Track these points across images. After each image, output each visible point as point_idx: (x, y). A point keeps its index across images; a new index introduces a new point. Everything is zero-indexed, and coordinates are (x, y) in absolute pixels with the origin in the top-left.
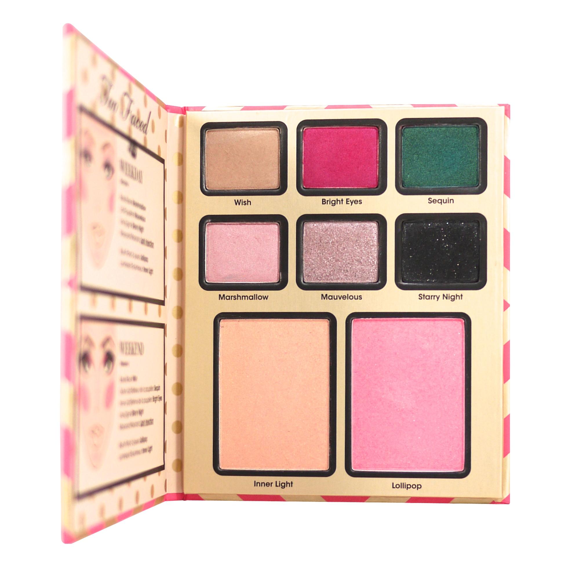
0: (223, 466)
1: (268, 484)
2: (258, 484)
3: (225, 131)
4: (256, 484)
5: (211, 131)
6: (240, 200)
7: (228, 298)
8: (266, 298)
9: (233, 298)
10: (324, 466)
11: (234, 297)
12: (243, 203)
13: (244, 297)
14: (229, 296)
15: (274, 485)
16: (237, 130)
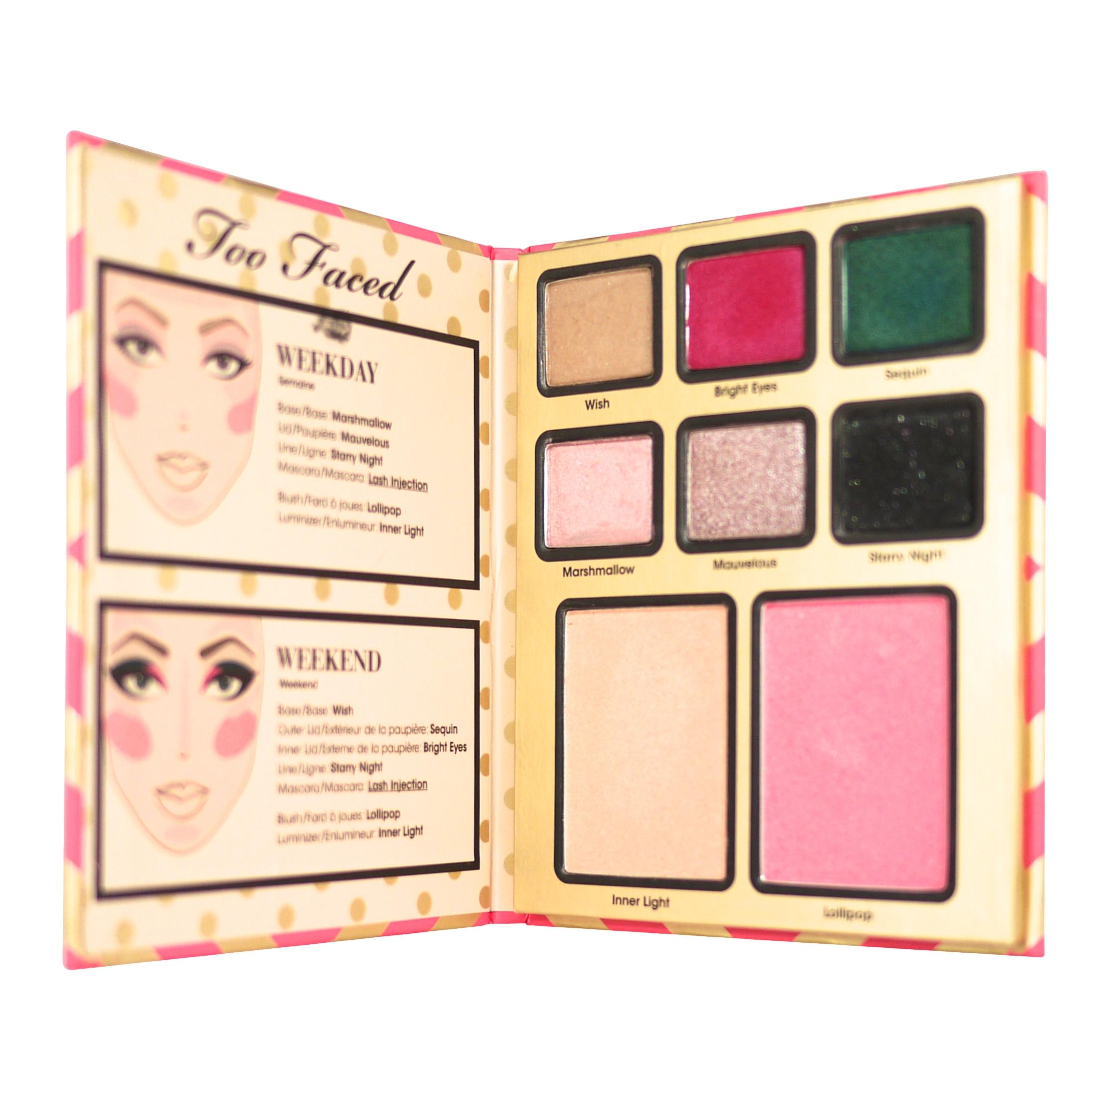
0: (569, 867)
1: (633, 902)
2: (619, 901)
3: (574, 281)
4: (615, 900)
5: (553, 285)
6: (594, 401)
7: (576, 573)
8: (630, 570)
9: (583, 572)
10: (719, 874)
11: (585, 572)
12: (598, 406)
13: (599, 571)
14: (578, 570)
15: (641, 902)
16: (588, 279)
